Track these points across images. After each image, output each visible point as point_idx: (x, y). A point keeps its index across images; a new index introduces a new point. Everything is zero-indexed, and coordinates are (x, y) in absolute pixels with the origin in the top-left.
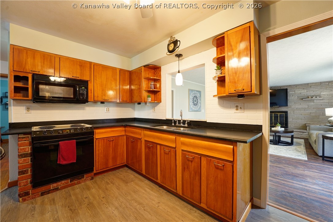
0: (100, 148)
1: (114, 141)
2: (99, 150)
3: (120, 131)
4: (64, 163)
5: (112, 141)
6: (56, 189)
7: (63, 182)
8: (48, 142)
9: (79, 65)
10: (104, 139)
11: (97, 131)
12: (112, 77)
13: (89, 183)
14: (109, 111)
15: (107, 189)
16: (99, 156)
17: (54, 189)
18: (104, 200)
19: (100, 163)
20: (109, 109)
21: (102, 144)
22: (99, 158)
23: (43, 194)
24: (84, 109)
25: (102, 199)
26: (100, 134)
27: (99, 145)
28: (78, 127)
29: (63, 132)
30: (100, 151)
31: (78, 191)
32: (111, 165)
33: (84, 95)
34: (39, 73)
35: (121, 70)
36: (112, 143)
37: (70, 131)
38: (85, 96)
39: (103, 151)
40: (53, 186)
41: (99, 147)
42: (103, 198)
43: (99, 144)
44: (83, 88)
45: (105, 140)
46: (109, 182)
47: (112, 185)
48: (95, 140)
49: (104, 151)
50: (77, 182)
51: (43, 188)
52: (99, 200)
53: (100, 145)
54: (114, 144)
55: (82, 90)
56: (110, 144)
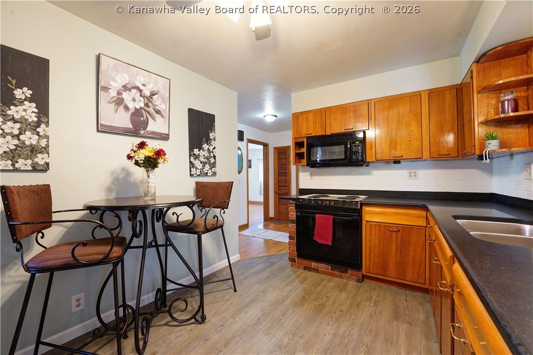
0: (373, 237)
1: (400, 234)
2: (370, 240)
3: (416, 217)
4: (320, 241)
5: (396, 231)
6: (316, 270)
7: (323, 265)
8: (308, 213)
9: (353, 111)
10: (379, 225)
11: (366, 209)
12: (410, 112)
13: (352, 284)
14: (415, 176)
15: (358, 305)
16: (371, 251)
17: (314, 269)
18: (338, 313)
19: (372, 262)
20: (415, 172)
21: (375, 233)
22: (370, 253)
23: (305, 268)
24: (370, 174)
25: (338, 311)
26: (372, 215)
27: (371, 233)
28: (347, 200)
29: (322, 203)
30: (373, 243)
31: (331, 284)
32: (392, 275)
33: (358, 153)
34: (312, 135)
35: (432, 93)
36: (397, 236)
37: (330, 203)
38: (360, 154)
39: (377, 245)
40: (314, 265)
41: (371, 236)
42: (341, 311)
43: (371, 231)
44: (357, 142)
45: (383, 228)
46: (374, 299)
47: (372, 304)
48: (364, 223)
49: (380, 245)
50: (339, 275)
51: (305, 262)
52: (333, 309)
53: (373, 233)
54: (399, 239)
55: (355, 146)
56: (391, 236)
